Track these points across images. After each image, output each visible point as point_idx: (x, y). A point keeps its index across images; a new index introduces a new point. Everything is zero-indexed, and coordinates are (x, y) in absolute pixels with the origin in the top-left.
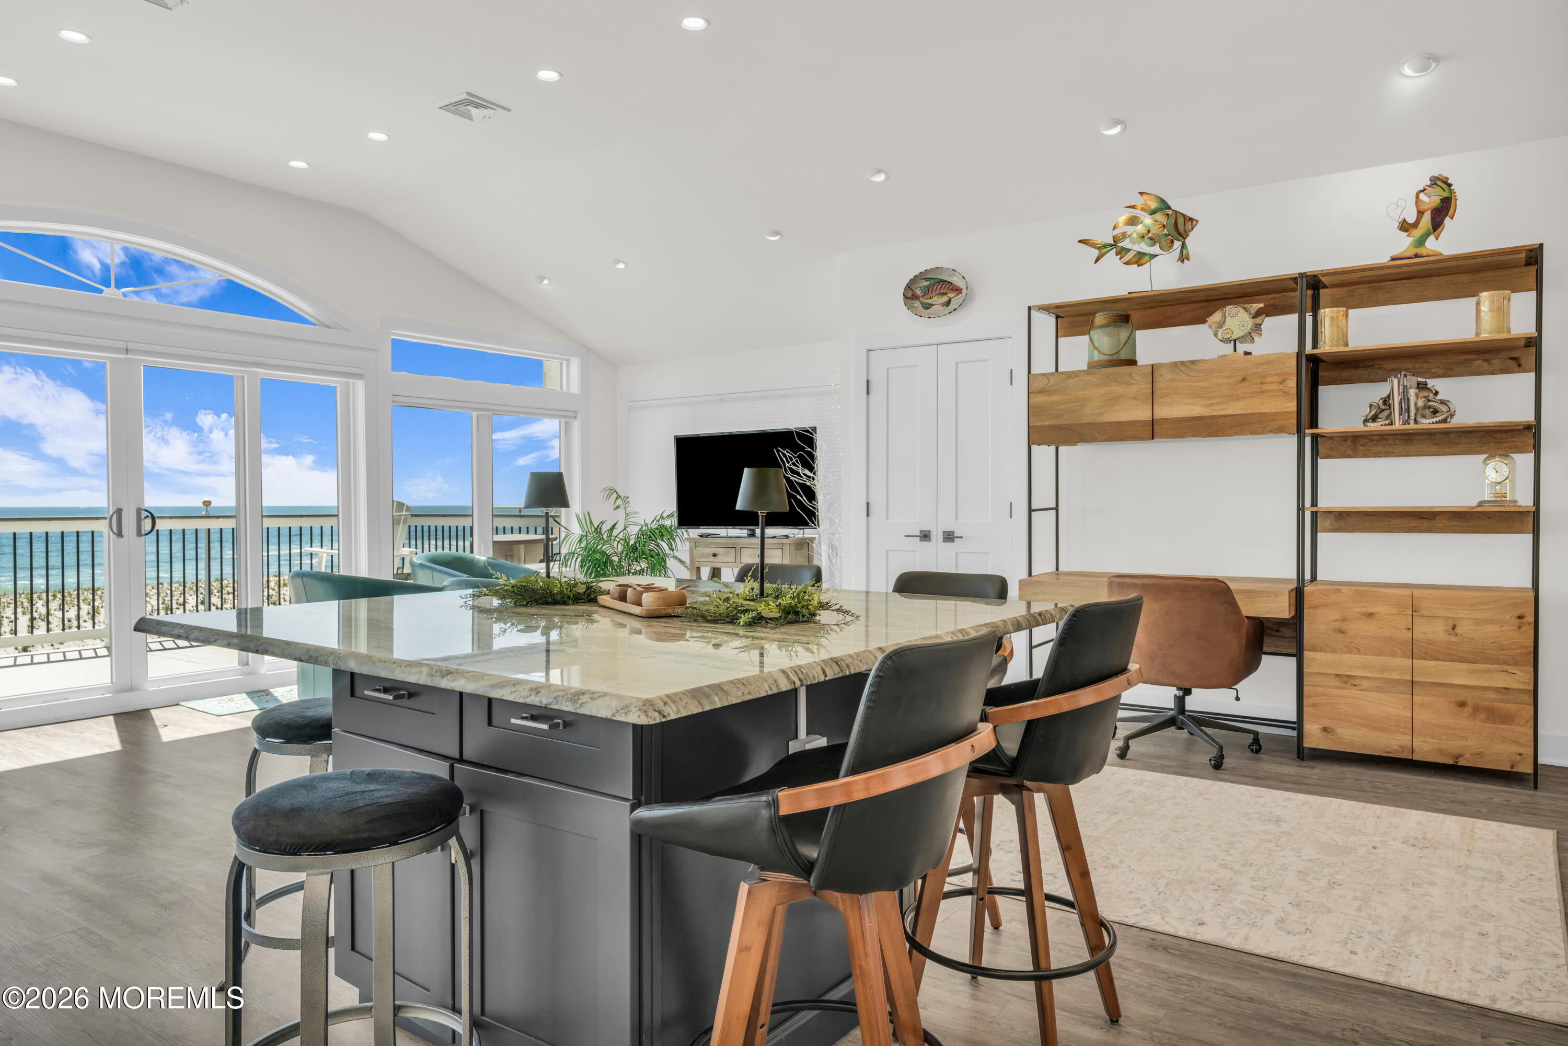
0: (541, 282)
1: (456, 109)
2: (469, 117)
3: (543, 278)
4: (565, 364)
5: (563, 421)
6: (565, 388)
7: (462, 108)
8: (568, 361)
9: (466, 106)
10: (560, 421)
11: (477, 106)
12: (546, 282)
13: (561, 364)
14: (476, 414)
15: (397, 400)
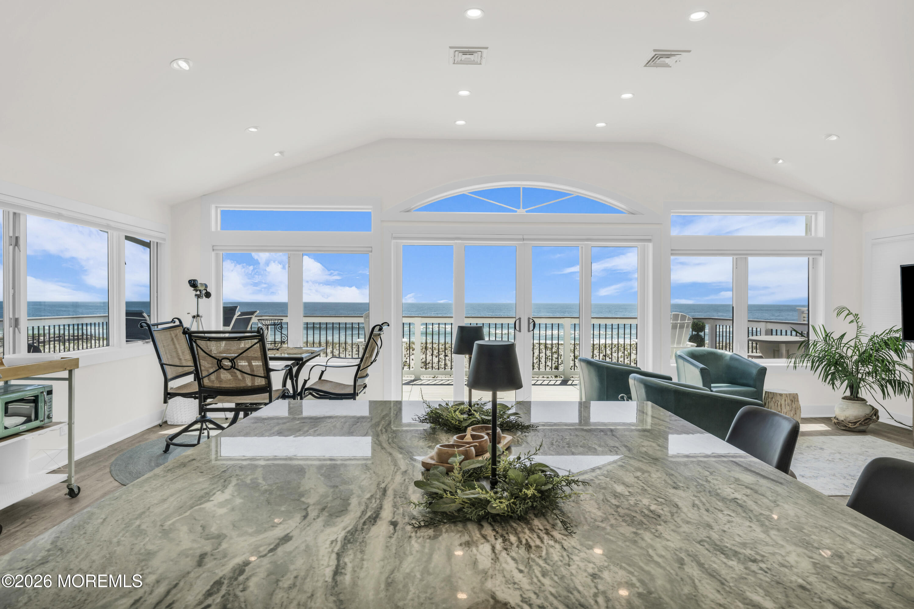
0: (777, 162)
1: (655, 63)
2: (667, 66)
3: (778, 159)
4: (813, 217)
5: (811, 258)
6: (813, 235)
7: (658, 61)
8: (816, 214)
9: (659, 59)
10: (808, 259)
11: (668, 56)
12: (781, 161)
13: (810, 217)
14: (735, 257)
15: (674, 252)
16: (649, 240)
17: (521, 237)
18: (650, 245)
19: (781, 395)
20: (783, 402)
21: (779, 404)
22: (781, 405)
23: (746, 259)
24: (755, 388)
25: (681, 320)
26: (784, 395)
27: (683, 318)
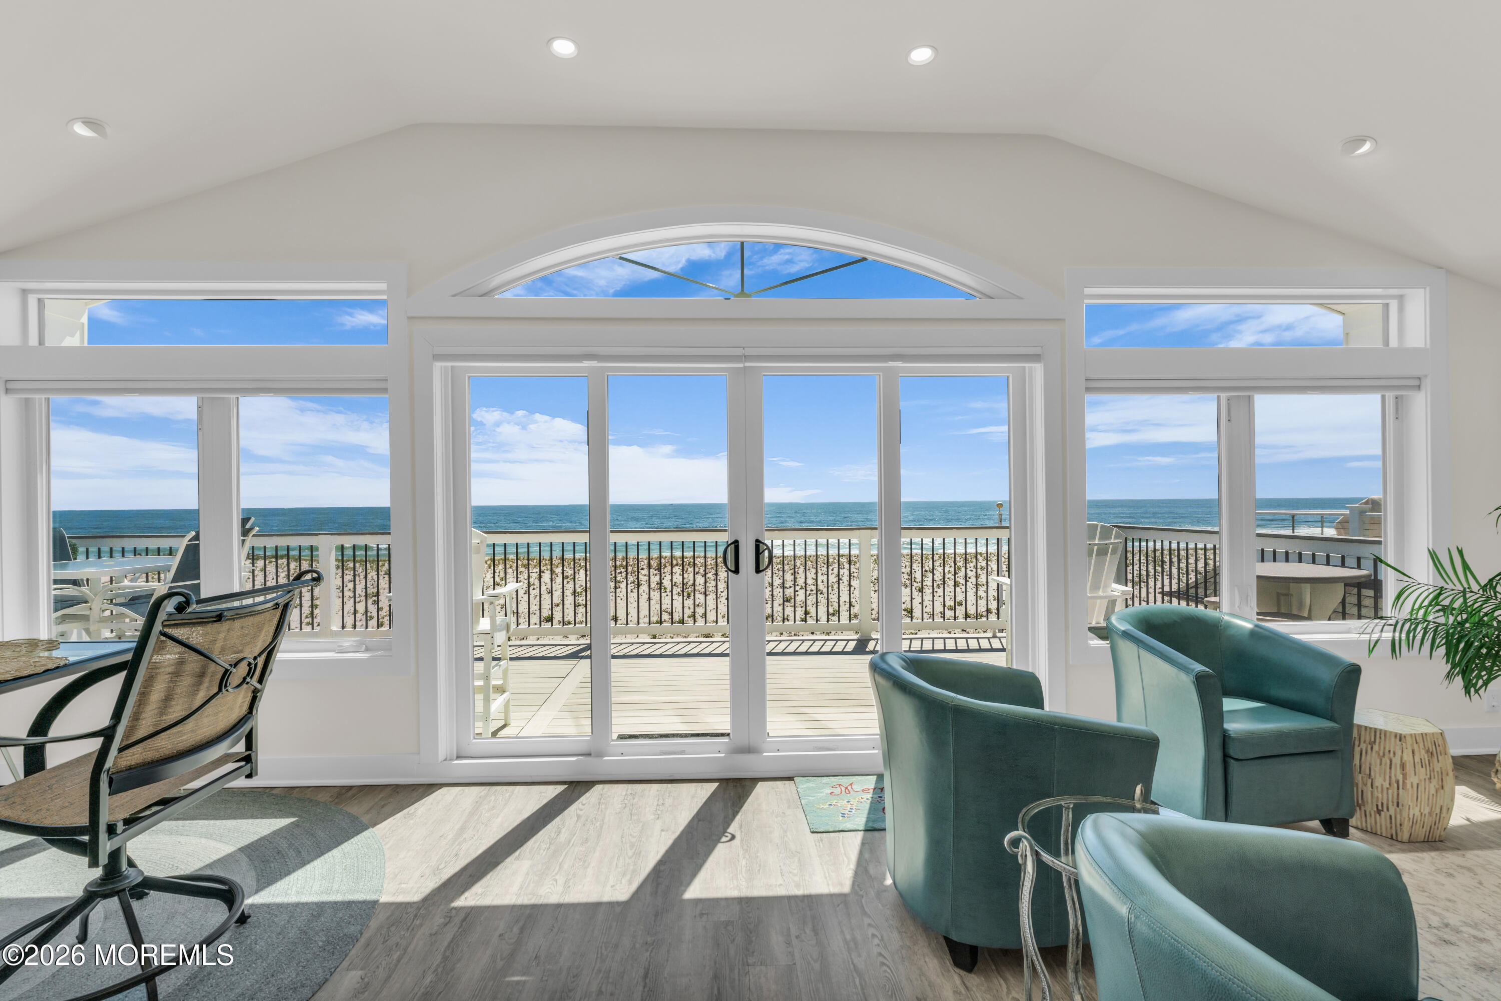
4: (1394, 305)
5: (1390, 395)
6: (1394, 343)
8: (1401, 298)
10: (1383, 397)
13: (1386, 306)
14: (1224, 396)
15: (1094, 385)
16: (1036, 358)
17: (739, 352)
18: (1037, 370)
19: (1401, 738)
20: (1408, 757)
21: (1397, 761)
22: (1403, 766)
23: (1250, 400)
24: (1331, 718)
25: (1100, 539)
26: (1408, 739)
27: (1106, 533)
